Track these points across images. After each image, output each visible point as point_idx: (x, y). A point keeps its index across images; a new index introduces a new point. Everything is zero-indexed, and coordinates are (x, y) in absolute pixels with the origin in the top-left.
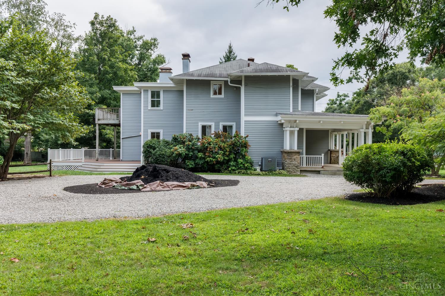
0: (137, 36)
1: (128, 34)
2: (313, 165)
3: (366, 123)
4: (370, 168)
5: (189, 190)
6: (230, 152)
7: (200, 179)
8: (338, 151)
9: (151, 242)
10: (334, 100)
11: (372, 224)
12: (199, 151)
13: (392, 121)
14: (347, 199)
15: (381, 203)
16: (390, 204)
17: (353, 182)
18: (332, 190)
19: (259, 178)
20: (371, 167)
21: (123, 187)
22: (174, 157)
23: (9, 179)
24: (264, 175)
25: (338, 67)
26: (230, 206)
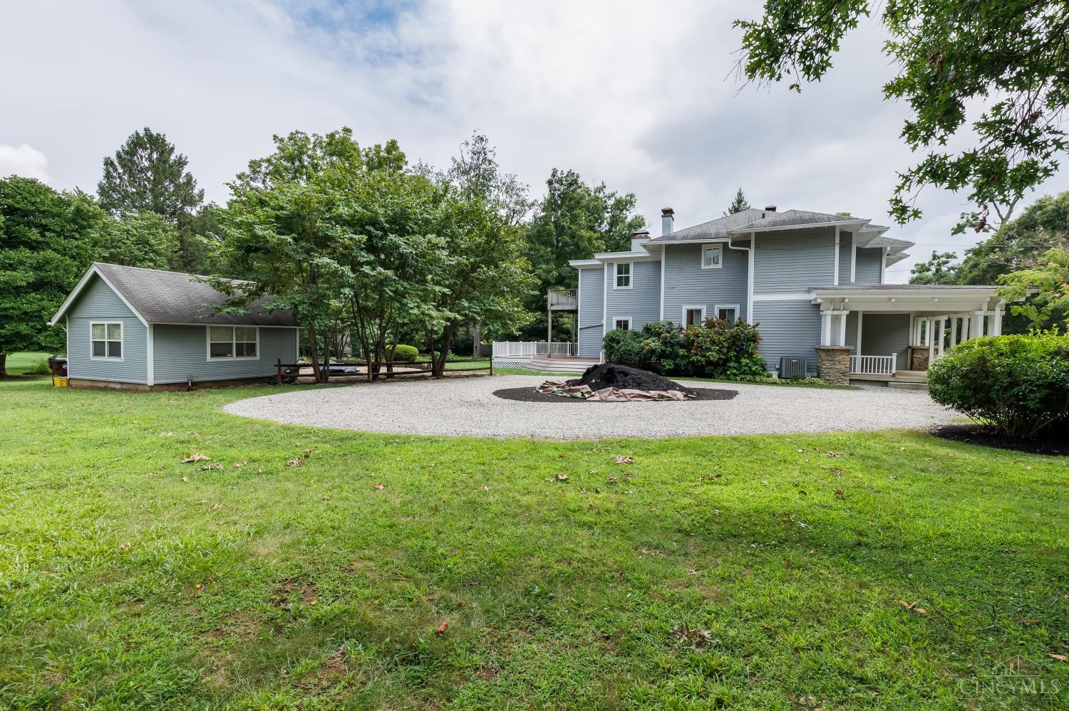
0: (607, 193)
1: (595, 193)
2: (874, 372)
3: (989, 300)
4: (989, 382)
5: (654, 403)
6: (729, 348)
7: (674, 387)
8: (927, 350)
9: (561, 480)
10: (924, 265)
11: (984, 491)
12: (682, 346)
13: (1050, 295)
14: (934, 435)
15: (1012, 449)
16: (1036, 452)
17: (951, 406)
18: (907, 416)
19: (774, 389)
20: (992, 379)
21: (565, 394)
22: (645, 355)
23: (445, 377)
24: (783, 384)
25: (910, 186)
26: (707, 432)
